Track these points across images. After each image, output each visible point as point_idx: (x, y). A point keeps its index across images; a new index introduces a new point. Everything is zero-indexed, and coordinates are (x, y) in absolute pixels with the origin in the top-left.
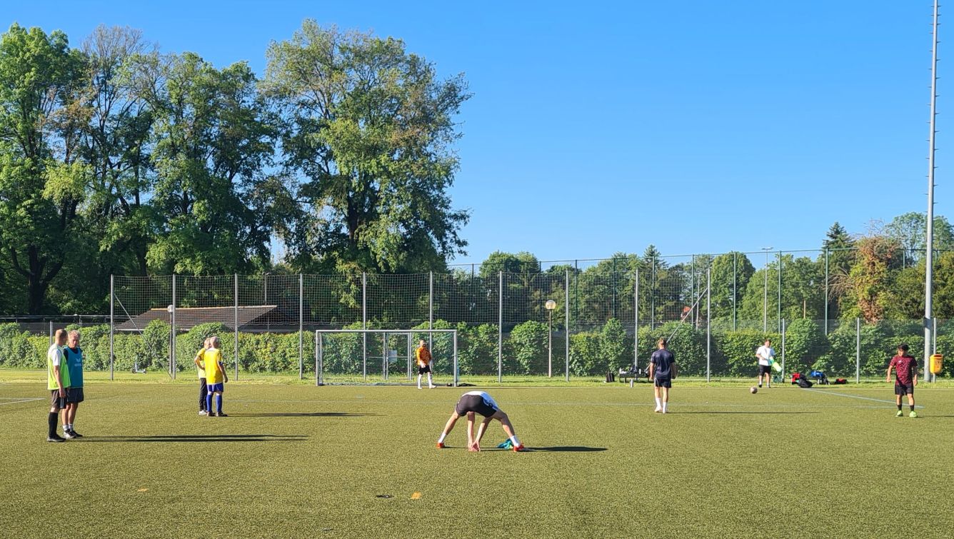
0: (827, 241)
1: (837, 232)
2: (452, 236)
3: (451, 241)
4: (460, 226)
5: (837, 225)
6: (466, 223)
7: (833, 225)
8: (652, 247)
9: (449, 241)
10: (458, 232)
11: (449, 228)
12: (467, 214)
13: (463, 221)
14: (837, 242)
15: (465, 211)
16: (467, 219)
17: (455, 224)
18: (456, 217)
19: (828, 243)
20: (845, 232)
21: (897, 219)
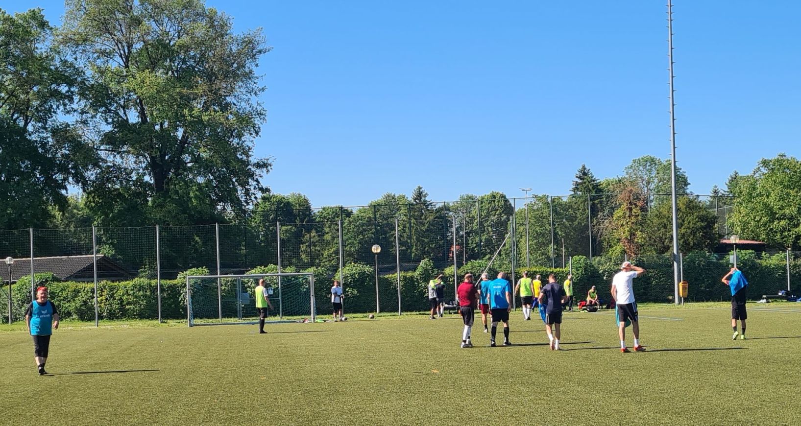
0: (577, 182)
1: (584, 174)
2: (255, 183)
3: (255, 188)
4: (262, 175)
5: (584, 168)
6: (268, 171)
7: (581, 168)
8: (420, 188)
9: (252, 188)
10: (260, 179)
11: (252, 175)
12: (269, 162)
13: (265, 169)
14: (585, 183)
15: (268, 160)
16: (269, 167)
17: (258, 172)
18: (259, 166)
19: (577, 184)
20: (591, 174)
21: (634, 161)
